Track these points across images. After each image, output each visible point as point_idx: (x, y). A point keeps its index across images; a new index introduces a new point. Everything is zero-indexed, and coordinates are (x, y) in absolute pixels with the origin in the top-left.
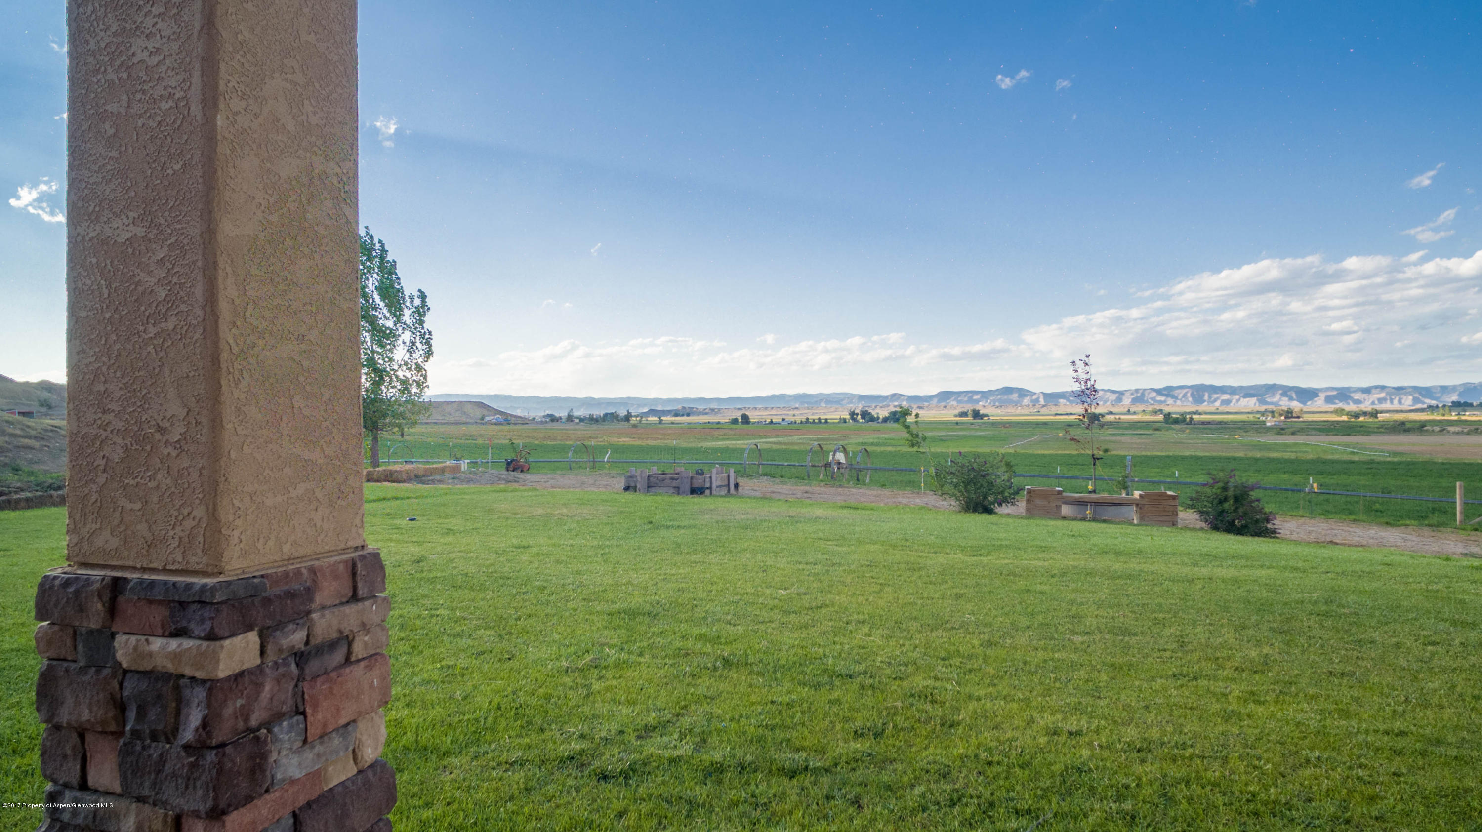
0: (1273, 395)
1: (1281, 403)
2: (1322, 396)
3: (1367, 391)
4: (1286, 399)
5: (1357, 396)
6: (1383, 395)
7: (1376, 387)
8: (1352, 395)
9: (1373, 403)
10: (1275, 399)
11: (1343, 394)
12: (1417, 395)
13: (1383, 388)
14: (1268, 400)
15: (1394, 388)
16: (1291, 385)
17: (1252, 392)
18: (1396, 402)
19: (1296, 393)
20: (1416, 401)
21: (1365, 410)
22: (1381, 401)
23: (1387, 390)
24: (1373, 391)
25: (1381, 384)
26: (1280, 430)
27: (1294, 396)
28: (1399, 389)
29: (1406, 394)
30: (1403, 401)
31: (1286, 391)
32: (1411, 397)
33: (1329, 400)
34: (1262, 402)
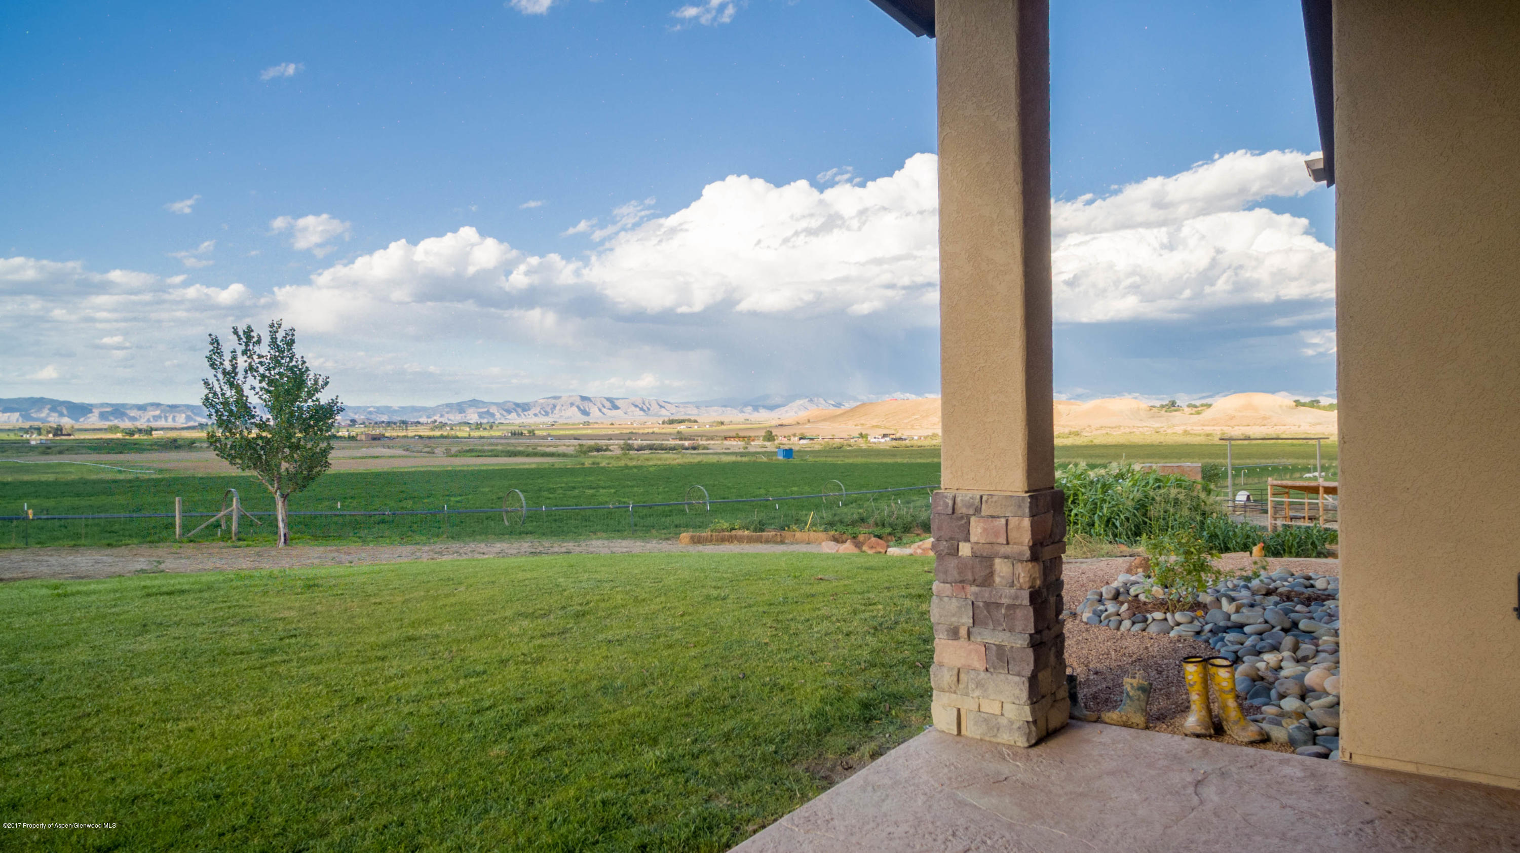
0: (40, 410)
1: (50, 419)
2: (96, 412)
3: (142, 408)
4: (56, 415)
5: (132, 413)
6: (158, 412)
7: (152, 404)
8: (128, 412)
9: (148, 420)
10: (43, 415)
11: (118, 411)
12: (189, 413)
13: (157, 405)
14: (34, 415)
15: (169, 406)
16: (62, 399)
17: (15, 406)
18: (170, 419)
19: (67, 408)
20: (188, 418)
21: (140, 427)
22: (156, 418)
23: (163, 407)
24: (149, 408)
25: (156, 401)
26: (46, 449)
27: (65, 412)
28: (173, 408)
29: (179, 412)
30: (177, 419)
31: (55, 406)
32: (184, 415)
33: (103, 416)
34: (27, 417)
